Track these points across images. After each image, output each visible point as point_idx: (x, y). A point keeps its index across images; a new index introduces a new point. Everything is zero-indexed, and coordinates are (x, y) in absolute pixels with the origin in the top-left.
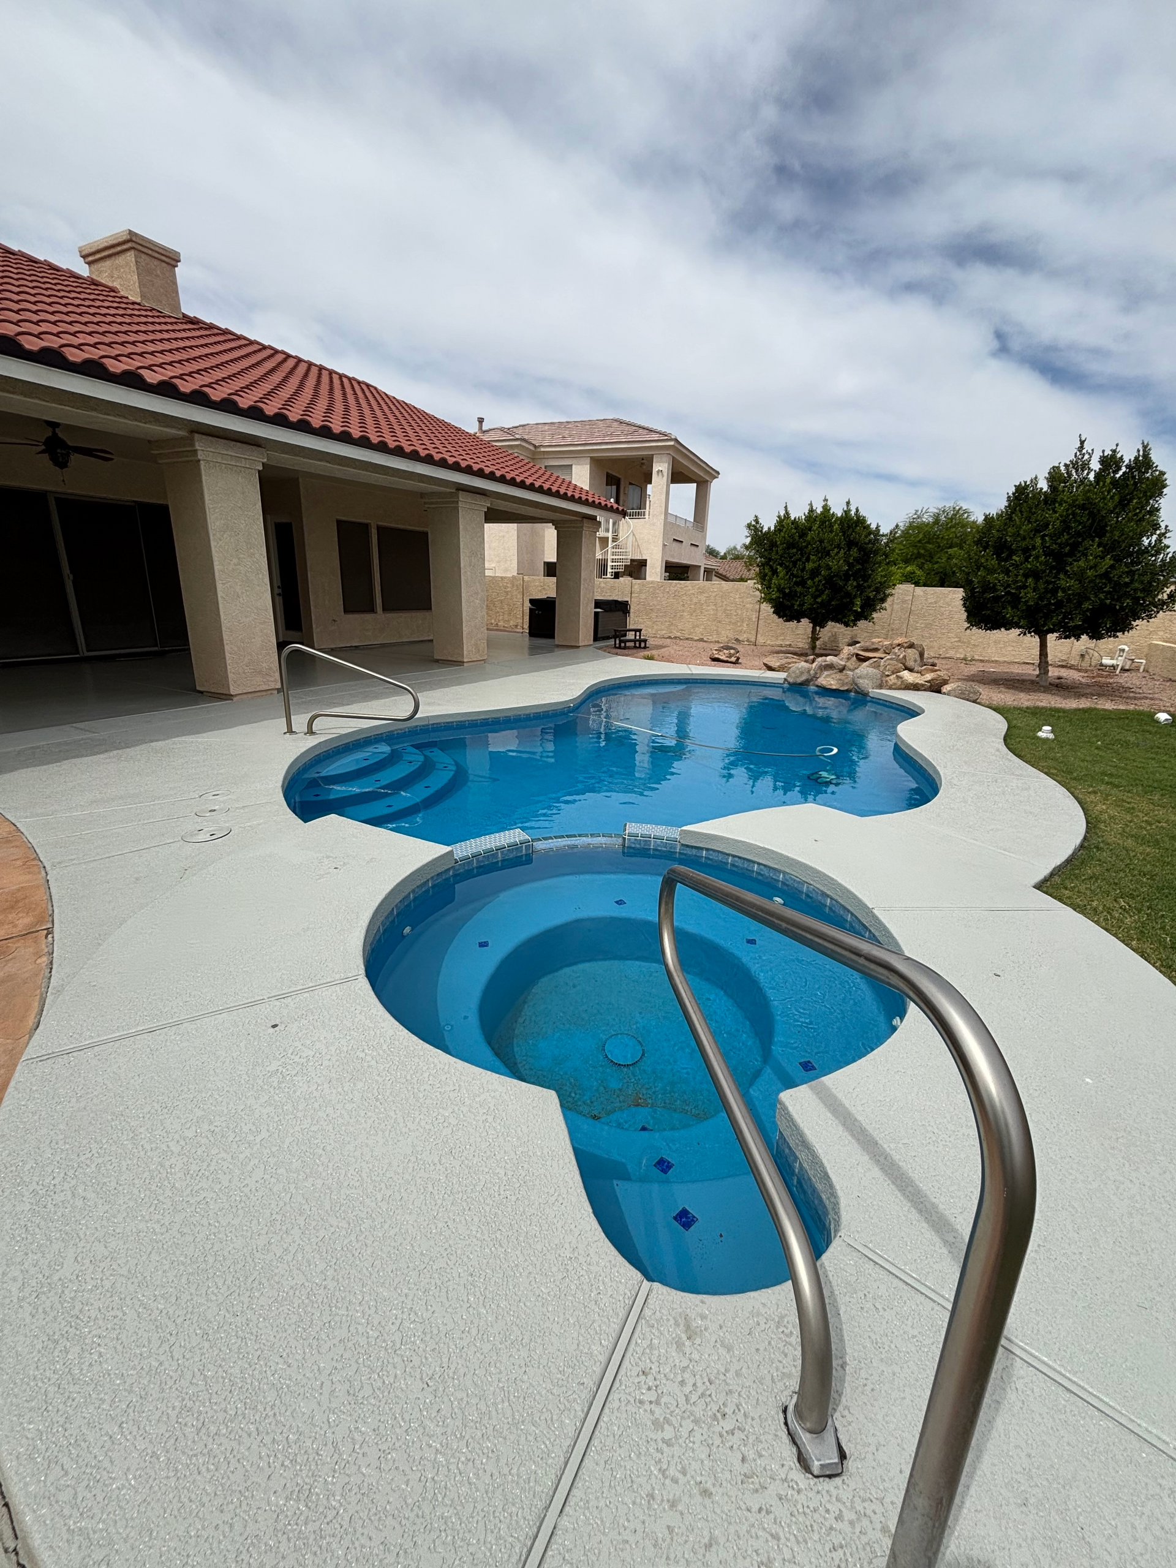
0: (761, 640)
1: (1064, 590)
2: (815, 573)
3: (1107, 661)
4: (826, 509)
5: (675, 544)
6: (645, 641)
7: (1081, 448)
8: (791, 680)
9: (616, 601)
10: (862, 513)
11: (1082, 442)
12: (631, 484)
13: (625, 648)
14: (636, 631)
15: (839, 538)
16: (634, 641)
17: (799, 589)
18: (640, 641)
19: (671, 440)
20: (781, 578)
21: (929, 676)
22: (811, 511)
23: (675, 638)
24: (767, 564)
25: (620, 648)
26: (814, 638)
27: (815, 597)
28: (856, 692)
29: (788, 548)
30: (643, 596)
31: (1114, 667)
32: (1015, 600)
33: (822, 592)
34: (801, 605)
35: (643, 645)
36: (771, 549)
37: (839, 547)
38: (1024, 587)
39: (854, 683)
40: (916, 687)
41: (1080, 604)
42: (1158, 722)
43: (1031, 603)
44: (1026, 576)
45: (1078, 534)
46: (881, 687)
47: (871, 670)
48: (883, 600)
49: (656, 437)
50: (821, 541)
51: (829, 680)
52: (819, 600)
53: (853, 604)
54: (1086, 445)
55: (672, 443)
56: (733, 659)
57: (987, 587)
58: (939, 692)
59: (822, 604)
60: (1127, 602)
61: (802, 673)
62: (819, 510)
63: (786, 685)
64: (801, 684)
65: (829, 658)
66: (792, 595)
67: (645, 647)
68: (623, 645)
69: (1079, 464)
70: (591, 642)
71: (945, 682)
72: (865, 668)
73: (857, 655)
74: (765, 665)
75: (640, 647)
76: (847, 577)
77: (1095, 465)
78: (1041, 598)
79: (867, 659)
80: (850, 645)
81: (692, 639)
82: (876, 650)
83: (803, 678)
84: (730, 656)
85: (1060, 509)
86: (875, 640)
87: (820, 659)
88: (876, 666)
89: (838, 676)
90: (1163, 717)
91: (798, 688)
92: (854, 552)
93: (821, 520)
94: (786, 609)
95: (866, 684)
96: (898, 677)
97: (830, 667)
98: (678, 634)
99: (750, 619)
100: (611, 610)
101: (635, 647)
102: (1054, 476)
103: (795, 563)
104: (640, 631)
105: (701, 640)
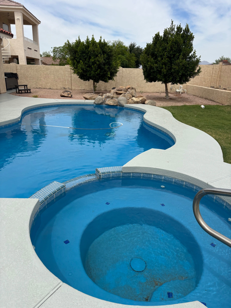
0: (73, 88)
1: (174, 69)
2: (94, 63)
3: (178, 90)
4: (93, 39)
5: (29, 50)
6: (30, 90)
7: (172, 23)
8: (96, 103)
9: (12, 73)
10: (106, 41)
11: (172, 22)
12: (3, 23)
13: (22, 93)
14: (25, 86)
15: (100, 50)
16: (25, 90)
17: (88, 69)
18: (27, 90)
19: (21, 6)
20: (81, 64)
21: (141, 99)
22: (88, 39)
23: (39, 88)
24: (74, 59)
25: (19, 93)
26: (95, 87)
27: (95, 72)
28: (120, 106)
29: (82, 53)
30: (22, 71)
31: (179, 92)
32: (160, 72)
33: (97, 70)
34: (90, 75)
35: (29, 91)
36: (76, 53)
37: (100, 53)
38: (163, 68)
39: (118, 102)
40: (137, 103)
41: (178, 73)
42: (201, 108)
43: (165, 73)
44: (162, 65)
45: (175, 51)
46: (127, 103)
47: (123, 98)
48: (116, 73)
49: (14, 4)
50: (94, 51)
51: (110, 102)
52: (96, 73)
53: (107, 74)
54: (173, 23)
55: (22, 8)
56: (70, 96)
57: (151, 68)
58: (144, 103)
59: (98, 75)
60: (189, 73)
61: (100, 100)
62: (90, 39)
63: (95, 105)
64: (100, 104)
65: (107, 94)
66: (87, 71)
67: (30, 92)
68: (20, 92)
69: (172, 29)
70: (6, 91)
71: (145, 100)
72: (121, 97)
73: (116, 92)
74: (84, 97)
75: (28, 92)
76: (104, 64)
77: (176, 30)
78: (167, 72)
79: (121, 94)
80: (113, 89)
81: (46, 88)
82: (121, 90)
83: (101, 102)
84: (69, 94)
85: (170, 43)
86: (121, 87)
87: (104, 95)
88: (125, 96)
89: (112, 100)
90: (203, 106)
91: (99, 105)
92: (105, 55)
93: (91, 43)
94: (84, 76)
95: (123, 103)
96: (132, 100)
97: (108, 97)
98: (40, 87)
99: (68, 80)
100: (10, 77)
101: (25, 92)
102: (166, 32)
103: (85, 59)
104: (27, 86)
105: (50, 89)
